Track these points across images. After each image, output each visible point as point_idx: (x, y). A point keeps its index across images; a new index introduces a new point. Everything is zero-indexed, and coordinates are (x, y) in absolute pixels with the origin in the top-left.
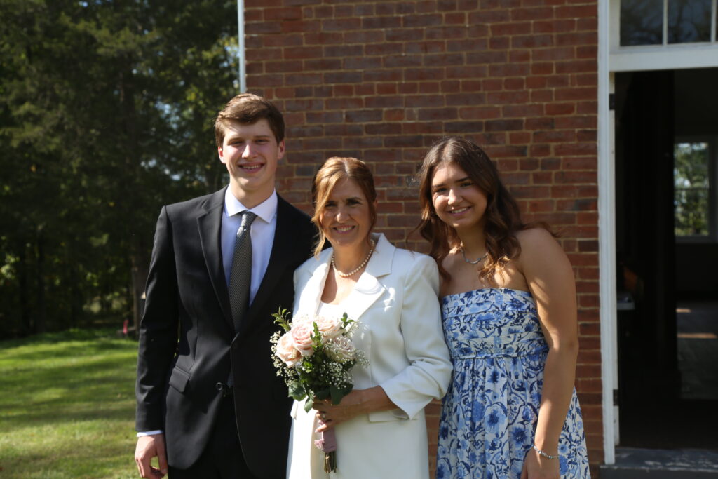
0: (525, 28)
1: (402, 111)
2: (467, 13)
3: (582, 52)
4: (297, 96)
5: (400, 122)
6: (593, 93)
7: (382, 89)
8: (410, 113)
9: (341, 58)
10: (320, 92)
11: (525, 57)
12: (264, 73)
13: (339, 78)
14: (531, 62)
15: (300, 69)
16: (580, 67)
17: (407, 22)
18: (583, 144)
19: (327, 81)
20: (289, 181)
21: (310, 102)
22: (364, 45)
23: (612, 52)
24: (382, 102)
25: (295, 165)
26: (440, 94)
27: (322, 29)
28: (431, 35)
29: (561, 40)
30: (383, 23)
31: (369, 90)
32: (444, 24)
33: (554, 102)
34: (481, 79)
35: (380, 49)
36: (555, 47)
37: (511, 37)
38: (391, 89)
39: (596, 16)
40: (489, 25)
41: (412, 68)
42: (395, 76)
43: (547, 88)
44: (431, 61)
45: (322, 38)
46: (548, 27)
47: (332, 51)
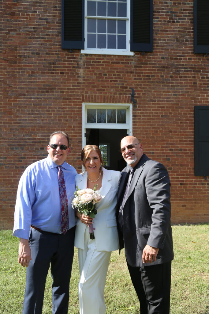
0: (66, 117)
1: (37, 135)
2: (52, 113)
3: (79, 124)
4: (11, 130)
5: (36, 137)
6: (81, 133)
7: (32, 130)
8: (39, 135)
9: (22, 122)
10: (16, 129)
11: (66, 124)
12: (2, 124)
13: (21, 126)
14: (67, 125)
15: (12, 124)
16: (78, 127)
17: (38, 114)
18: (79, 144)
19: (18, 127)
20: (8, 151)
21: (14, 132)
22: (28, 119)
23: (85, 124)
24: (32, 133)
25: (10, 147)
26: (46, 131)
27: (17, 115)
28: (44, 118)
29: (74, 121)
30: (32, 114)
31: (29, 129)
32: (47, 115)
33: (72, 134)
34: (56, 128)
35: (32, 120)
36: (73, 122)
37: (63, 119)
38: (34, 130)
39: (82, 116)
40: (58, 116)
41: (39, 125)
42: (35, 127)
43: (71, 131)
44: (44, 123)
45: (17, 117)
46: (71, 117)
47: (20, 120)
